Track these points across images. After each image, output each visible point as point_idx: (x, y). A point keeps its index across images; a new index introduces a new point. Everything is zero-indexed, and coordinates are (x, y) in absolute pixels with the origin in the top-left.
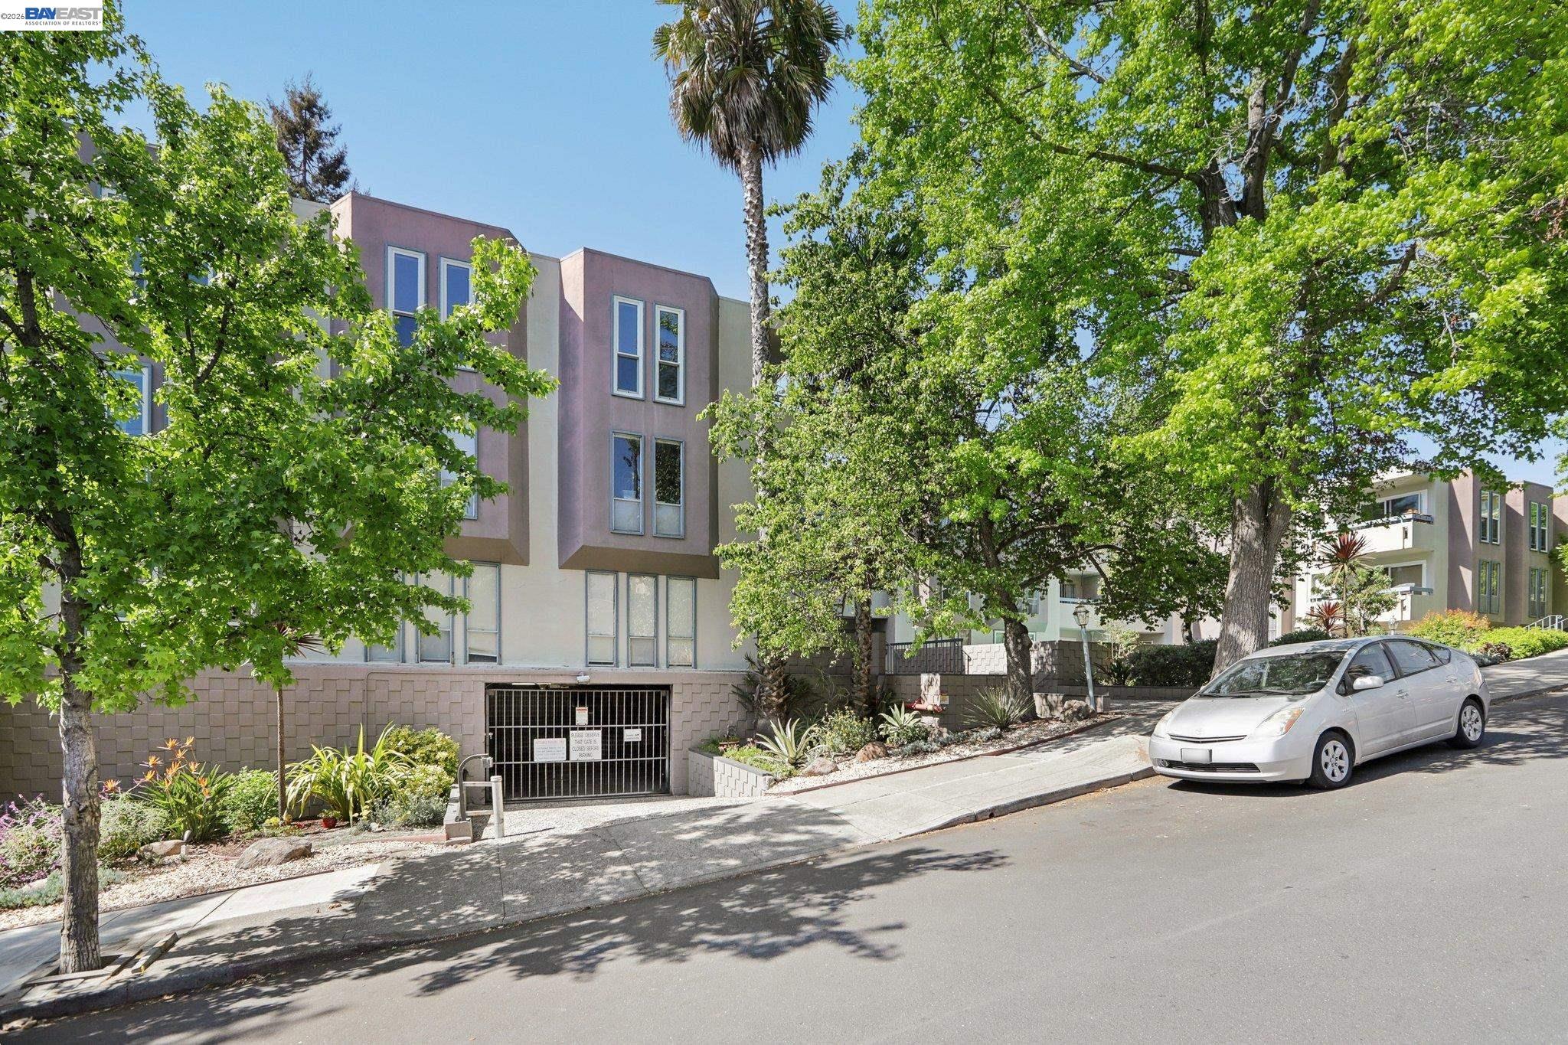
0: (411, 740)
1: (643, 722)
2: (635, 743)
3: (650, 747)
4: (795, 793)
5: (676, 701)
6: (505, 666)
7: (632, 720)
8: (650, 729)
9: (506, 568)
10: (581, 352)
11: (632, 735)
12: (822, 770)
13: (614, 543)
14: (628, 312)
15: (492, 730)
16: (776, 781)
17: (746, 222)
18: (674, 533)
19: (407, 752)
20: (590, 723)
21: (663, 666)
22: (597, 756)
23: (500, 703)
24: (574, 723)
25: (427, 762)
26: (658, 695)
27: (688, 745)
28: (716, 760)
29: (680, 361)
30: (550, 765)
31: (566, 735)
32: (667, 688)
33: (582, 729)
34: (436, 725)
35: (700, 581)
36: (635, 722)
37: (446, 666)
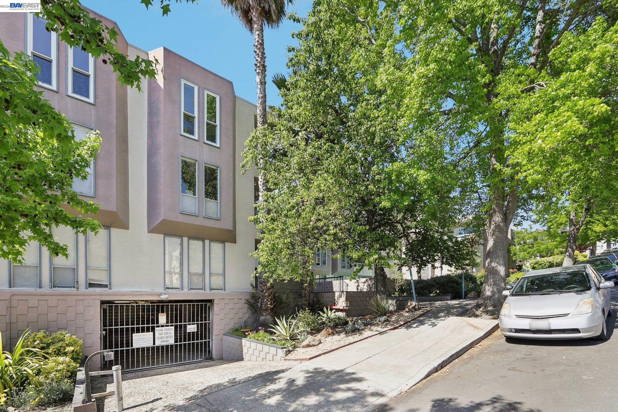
0: (45, 340)
1: (197, 321)
2: (193, 333)
3: (201, 334)
4: (310, 359)
5: (216, 308)
6: (114, 290)
7: (192, 320)
8: (201, 324)
9: (114, 231)
10: (162, 107)
11: (192, 328)
12: (314, 343)
13: (182, 219)
14: (189, 91)
15: (104, 330)
16: (290, 351)
17: (255, 52)
18: (214, 216)
19: (42, 348)
20: (167, 322)
21: (208, 290)
22: (172, 341)
23: (111, 313)
24: (158, 323)
25: (58, 355)
26: (206, 305)
27: (223, 332)
28: (244, 341)
29: (218, 123)
30: (143, 349)
31: (153, 330)
32: (211, 301)
33: (163, 326)
34: (65, 329)
35: (227, 244)
36: (193, 321)
37: (74, 290)
